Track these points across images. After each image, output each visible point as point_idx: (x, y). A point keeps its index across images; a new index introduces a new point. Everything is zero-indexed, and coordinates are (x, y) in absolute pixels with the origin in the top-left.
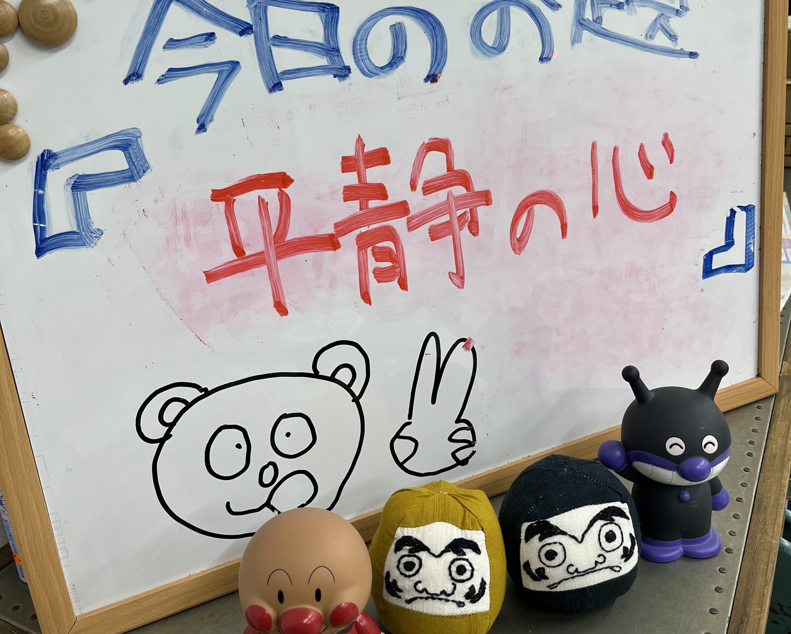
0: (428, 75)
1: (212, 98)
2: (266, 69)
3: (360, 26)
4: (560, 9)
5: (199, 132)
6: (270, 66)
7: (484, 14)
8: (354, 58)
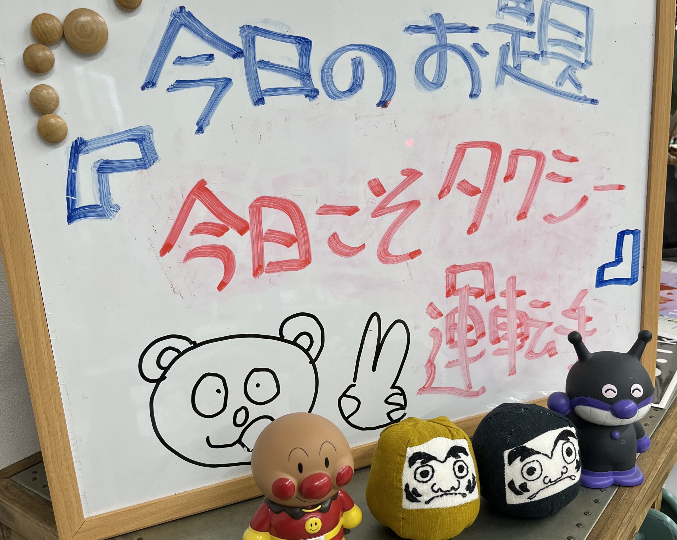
0: (380, 101)
1: (209, 106)
2: (252, 87)
3: (328, 58)
4: (488, 56)
5: (198, 133)
6: (256, 84)
7: (427, 55)
8: (322, 83)
